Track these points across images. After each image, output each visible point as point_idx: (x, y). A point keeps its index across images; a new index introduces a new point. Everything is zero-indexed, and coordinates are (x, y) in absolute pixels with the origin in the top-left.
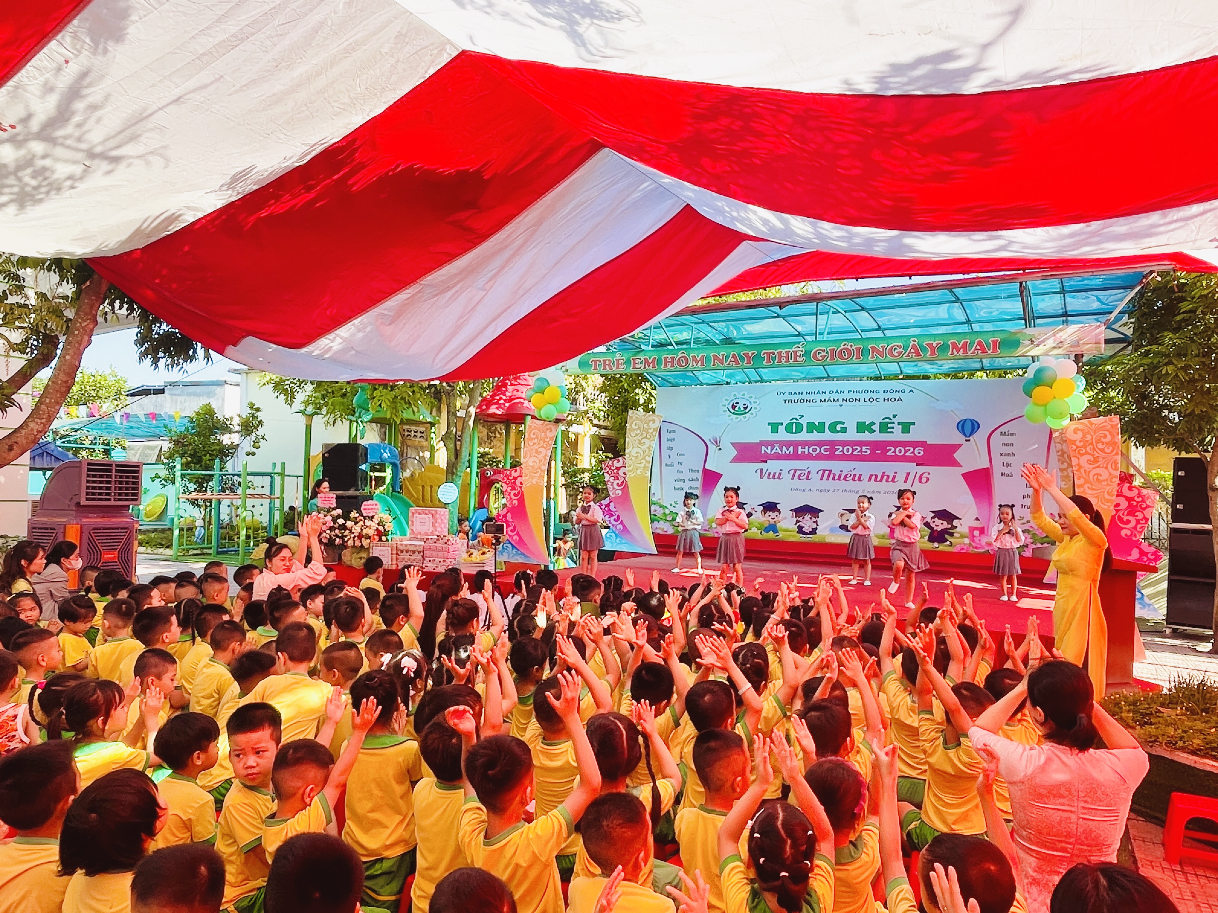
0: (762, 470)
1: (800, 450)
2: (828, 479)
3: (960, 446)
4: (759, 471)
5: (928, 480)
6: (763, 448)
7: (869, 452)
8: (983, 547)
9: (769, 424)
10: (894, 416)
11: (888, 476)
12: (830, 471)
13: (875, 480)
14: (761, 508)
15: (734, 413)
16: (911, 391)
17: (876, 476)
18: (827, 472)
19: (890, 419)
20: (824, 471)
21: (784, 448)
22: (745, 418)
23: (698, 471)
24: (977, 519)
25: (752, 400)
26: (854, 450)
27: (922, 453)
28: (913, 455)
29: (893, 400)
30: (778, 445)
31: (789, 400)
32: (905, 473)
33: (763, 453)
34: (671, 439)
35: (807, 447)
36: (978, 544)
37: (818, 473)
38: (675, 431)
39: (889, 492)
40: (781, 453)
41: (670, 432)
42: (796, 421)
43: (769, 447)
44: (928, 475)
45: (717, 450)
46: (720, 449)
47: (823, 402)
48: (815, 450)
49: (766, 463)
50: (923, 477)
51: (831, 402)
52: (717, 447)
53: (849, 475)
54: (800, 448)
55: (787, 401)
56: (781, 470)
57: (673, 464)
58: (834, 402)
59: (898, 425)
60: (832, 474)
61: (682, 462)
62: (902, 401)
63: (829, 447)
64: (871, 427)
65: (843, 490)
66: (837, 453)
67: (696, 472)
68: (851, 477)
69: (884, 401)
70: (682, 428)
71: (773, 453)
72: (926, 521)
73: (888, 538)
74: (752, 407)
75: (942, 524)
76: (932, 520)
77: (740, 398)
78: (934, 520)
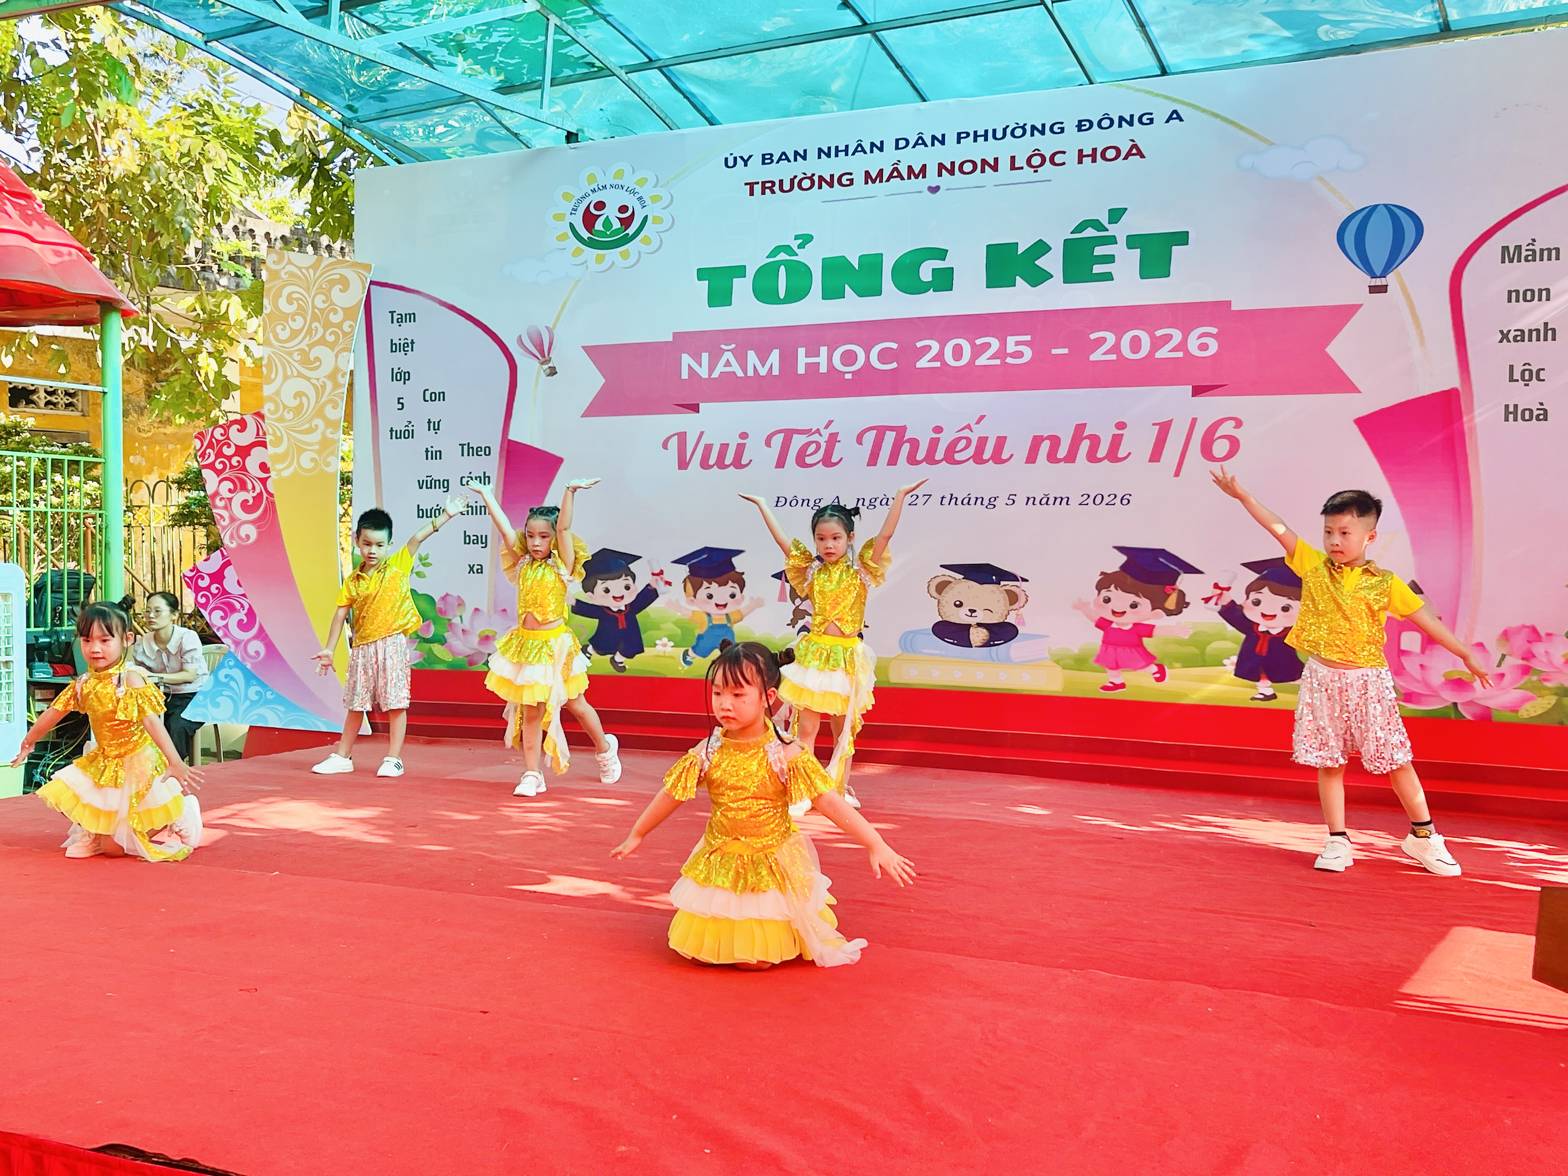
0: (682, 437)
1: (803, 360)
2: (893, 460)
3: (1349, 311)
4: (674, 443)
5: (1235, 445)
6: (686, 360)
7: (1028, 353)
8: (1434, 694)
9: (702, 274)
10: (1116, 215)
11: (1095, 441)
12: (900, 431)
13: (1052, 457)
14: (684, 570)
15: (591, 244)
16: (1175, 115)
17: (1055, 441)
18: (890, 437)
19: (1096, 224)
20: (881, 431)
21: (752, 357)
22: (625, 256)
23: (487, 451)
25: (646, 192)
26: (977, 351)
27: (1213, 346)
28: (1180, 354)
29: (1111, 154)
30: (733, 346)
31: (764, 183)
32: (1154, 424)
33: (687, 377)
34: (402, 342)
35: (824, 350)
36: (1417, 681)
37: (859, 440)
38: (414, 314)
39: (1098, 499)
40: (743, 375)
41: (400, 320)
42: (787, 257)
43: (705, 356)
44: (1235, 427)
45: (543, 375)
46: (553, 372)
47: (874, 181)
48: (849, 358)
49: (697, 414)
50: (1217, 436)
51: (902, 179)
52: (542, 363)
53: (962, 444)
54: (801, 351)
55: (758, 188)
56: (744, 436)
57: (410, 429)
58: (909, 178)
59: (1129, 247)
60: (907, 441)
61: (439, 422)
62: (1142, 156)
63: (894, 346)
64: (1036, 262)
65: (943, 498)
66: (923, 363)
67: (482, 453)
68: (971, 451)
69: (1080, 162)
70: (438, 305)
71: (715, 375)
72: (1229, 600)
73: (1097, 666)
74: (646, 217)
75: (1286, 609)
76: (1253, 596)
77: (608, 187)
78: (1258, 596)
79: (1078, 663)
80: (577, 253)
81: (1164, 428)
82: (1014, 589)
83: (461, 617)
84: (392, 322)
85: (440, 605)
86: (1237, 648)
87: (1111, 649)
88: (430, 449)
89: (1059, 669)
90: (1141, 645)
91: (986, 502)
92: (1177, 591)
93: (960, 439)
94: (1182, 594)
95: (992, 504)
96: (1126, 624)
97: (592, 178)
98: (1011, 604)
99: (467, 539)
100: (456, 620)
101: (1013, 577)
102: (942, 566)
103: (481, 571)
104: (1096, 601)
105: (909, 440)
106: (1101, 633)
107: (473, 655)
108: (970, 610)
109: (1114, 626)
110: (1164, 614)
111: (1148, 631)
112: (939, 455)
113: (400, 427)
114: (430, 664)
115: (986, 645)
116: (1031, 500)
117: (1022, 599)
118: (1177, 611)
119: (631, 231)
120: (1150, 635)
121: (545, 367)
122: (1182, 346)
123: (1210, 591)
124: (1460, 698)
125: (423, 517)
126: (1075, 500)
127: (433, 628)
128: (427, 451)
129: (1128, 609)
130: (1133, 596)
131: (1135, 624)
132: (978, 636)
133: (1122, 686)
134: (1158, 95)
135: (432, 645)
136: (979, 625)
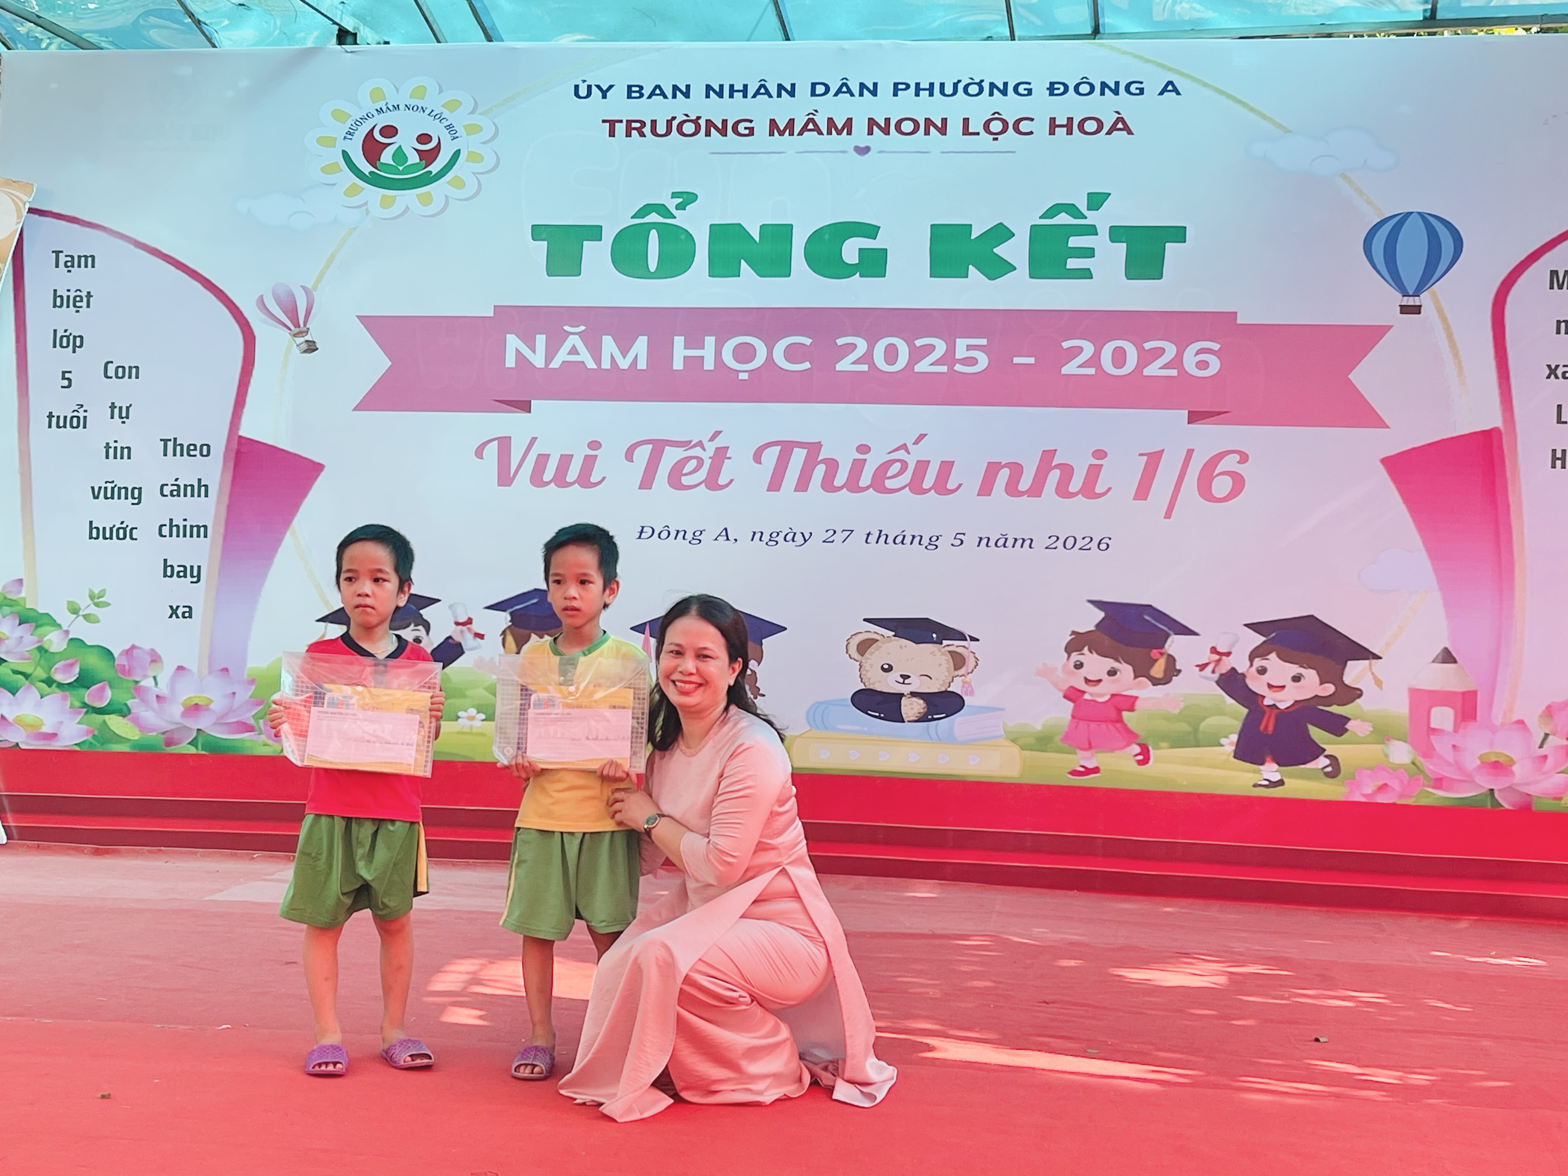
0: (504, 443)
1: (680, 351)
2: (802, 485)
3: (1378, 332)
4: (492, 450)
5: (1239, 483)
6: (513, 342)
7: (983, 361)
8: (1469, 780)
9: (538, 232)
10: (1096, 201)
11: (1067, 471)
12: (814, 448)
13: (1012, 489)
14: (503, 619)
15: (374, 180)
16: (1170, 87)
17: (1016, 469)
18: (799, 456)
19: (1072, 210)
20: (787, 448)
21: (608, 344)
22: (426, 200)
23: (206, 450)
24: (1447, 657)
25: (458, 119)
26: (917, 354)
27: (1215, 365)
28: (1174, 373)
29: (1090, 126)
30: (582, 328)
31: (629, 122)
32: (1141, 455)
33: (513, 365)
34: (72, 294)
35: (710, 341)
36: (1449, 764)
37: (757, 457)
38: (93, 257)
39: (1069, 543)
40: (595, 367)
41: (70, 265)
42: (661, 220)
43: (541, 340)
44: (1238, 462)
45: (296, 351)
46: (311, 347)
47: (781, 133)
48: (744, 353)
49: (527, 415)
50: (1217, 472)
51: (820, 133)
52: (295, 335)
53: (896, 468)
54: (679, 341)
55: (620, 128)
56: (595, 445)
57: (81, 414)
58: (829, 133)
59: (1112, 240)
60: (823, 461)
61: (128, 408)
62: (1130, 132)
63: (807, 341)
64: (995, 250)
65: (869, 534)
66: (845, 365)
67: (197, 453)
68: (907, 477)
69: (1052, 132)
70: (132, 247)
71: (555, 364)
72: (1229, 668)
73: (1065, 746)
74: (458, 153)
75: (1297, 679)
76: (1258, 662)
77: (402, 107)
78: (1264, 663)
79: (1042, 742)
80: (351, 192)
81: (1154, 459)
82: (959, 650)
83: (155, 678)
84: (57, 266)
85: (121, 661)
86: (1238, 725)
87: (1082, 725)
88: (112, 445)
89: (1015, 749)
90: (1120, 720)
91: (925, 541)
92: (1165, 656)
93: (890, 463)
94: (1171, 660)
95: (933, 543)
96: (1102, 695)
97: (377, 94)
98: (955, 669)
99: (168, 570)
100: (148, 683)
101: (960, 636)
102: (865, 620)
103: (189, 613)
104: (1064, 666)
105: (825, 461)
106: (1071, 705)
107: (172, 730)
108: (902, 676)
109: (1087, 696)
110: (1149, 683)
111: (1130, 703)
112: (865, 480)
113: (64, 410)
114: (103, 744)
115: (923, 719)
116: (984, 541)
117: (971, 662)
118: (1166, 680)
119: (435, 168)
120: (1131, 709)
121: (302, 340)
122: (1177, 362)
123: (1206, 657)
124: (1497, 784)
125: (97, 538)
126: (1041, 542)
127: (109, 693)
128: (107, 447)
129: (1105, 677)
130: (1112, 660)
131: (1113, 695)
132: (911, 708)
133: (1096, 770)
134: (1148, 61)
135: (106, 717)
136: (913, 694)
